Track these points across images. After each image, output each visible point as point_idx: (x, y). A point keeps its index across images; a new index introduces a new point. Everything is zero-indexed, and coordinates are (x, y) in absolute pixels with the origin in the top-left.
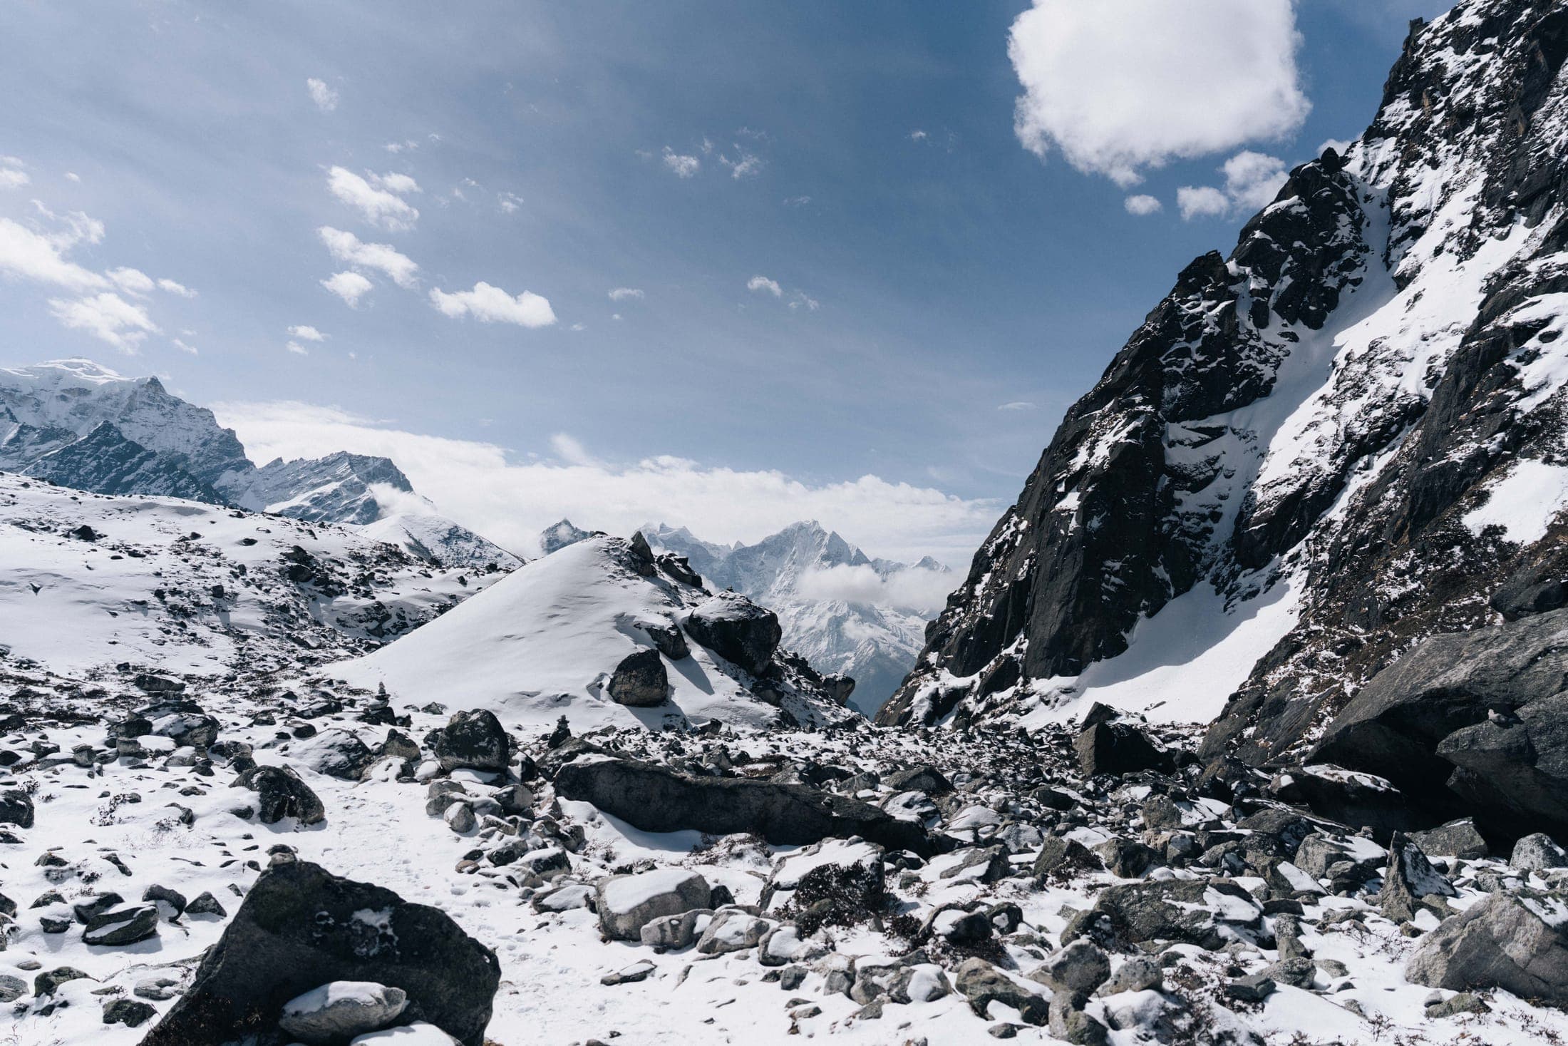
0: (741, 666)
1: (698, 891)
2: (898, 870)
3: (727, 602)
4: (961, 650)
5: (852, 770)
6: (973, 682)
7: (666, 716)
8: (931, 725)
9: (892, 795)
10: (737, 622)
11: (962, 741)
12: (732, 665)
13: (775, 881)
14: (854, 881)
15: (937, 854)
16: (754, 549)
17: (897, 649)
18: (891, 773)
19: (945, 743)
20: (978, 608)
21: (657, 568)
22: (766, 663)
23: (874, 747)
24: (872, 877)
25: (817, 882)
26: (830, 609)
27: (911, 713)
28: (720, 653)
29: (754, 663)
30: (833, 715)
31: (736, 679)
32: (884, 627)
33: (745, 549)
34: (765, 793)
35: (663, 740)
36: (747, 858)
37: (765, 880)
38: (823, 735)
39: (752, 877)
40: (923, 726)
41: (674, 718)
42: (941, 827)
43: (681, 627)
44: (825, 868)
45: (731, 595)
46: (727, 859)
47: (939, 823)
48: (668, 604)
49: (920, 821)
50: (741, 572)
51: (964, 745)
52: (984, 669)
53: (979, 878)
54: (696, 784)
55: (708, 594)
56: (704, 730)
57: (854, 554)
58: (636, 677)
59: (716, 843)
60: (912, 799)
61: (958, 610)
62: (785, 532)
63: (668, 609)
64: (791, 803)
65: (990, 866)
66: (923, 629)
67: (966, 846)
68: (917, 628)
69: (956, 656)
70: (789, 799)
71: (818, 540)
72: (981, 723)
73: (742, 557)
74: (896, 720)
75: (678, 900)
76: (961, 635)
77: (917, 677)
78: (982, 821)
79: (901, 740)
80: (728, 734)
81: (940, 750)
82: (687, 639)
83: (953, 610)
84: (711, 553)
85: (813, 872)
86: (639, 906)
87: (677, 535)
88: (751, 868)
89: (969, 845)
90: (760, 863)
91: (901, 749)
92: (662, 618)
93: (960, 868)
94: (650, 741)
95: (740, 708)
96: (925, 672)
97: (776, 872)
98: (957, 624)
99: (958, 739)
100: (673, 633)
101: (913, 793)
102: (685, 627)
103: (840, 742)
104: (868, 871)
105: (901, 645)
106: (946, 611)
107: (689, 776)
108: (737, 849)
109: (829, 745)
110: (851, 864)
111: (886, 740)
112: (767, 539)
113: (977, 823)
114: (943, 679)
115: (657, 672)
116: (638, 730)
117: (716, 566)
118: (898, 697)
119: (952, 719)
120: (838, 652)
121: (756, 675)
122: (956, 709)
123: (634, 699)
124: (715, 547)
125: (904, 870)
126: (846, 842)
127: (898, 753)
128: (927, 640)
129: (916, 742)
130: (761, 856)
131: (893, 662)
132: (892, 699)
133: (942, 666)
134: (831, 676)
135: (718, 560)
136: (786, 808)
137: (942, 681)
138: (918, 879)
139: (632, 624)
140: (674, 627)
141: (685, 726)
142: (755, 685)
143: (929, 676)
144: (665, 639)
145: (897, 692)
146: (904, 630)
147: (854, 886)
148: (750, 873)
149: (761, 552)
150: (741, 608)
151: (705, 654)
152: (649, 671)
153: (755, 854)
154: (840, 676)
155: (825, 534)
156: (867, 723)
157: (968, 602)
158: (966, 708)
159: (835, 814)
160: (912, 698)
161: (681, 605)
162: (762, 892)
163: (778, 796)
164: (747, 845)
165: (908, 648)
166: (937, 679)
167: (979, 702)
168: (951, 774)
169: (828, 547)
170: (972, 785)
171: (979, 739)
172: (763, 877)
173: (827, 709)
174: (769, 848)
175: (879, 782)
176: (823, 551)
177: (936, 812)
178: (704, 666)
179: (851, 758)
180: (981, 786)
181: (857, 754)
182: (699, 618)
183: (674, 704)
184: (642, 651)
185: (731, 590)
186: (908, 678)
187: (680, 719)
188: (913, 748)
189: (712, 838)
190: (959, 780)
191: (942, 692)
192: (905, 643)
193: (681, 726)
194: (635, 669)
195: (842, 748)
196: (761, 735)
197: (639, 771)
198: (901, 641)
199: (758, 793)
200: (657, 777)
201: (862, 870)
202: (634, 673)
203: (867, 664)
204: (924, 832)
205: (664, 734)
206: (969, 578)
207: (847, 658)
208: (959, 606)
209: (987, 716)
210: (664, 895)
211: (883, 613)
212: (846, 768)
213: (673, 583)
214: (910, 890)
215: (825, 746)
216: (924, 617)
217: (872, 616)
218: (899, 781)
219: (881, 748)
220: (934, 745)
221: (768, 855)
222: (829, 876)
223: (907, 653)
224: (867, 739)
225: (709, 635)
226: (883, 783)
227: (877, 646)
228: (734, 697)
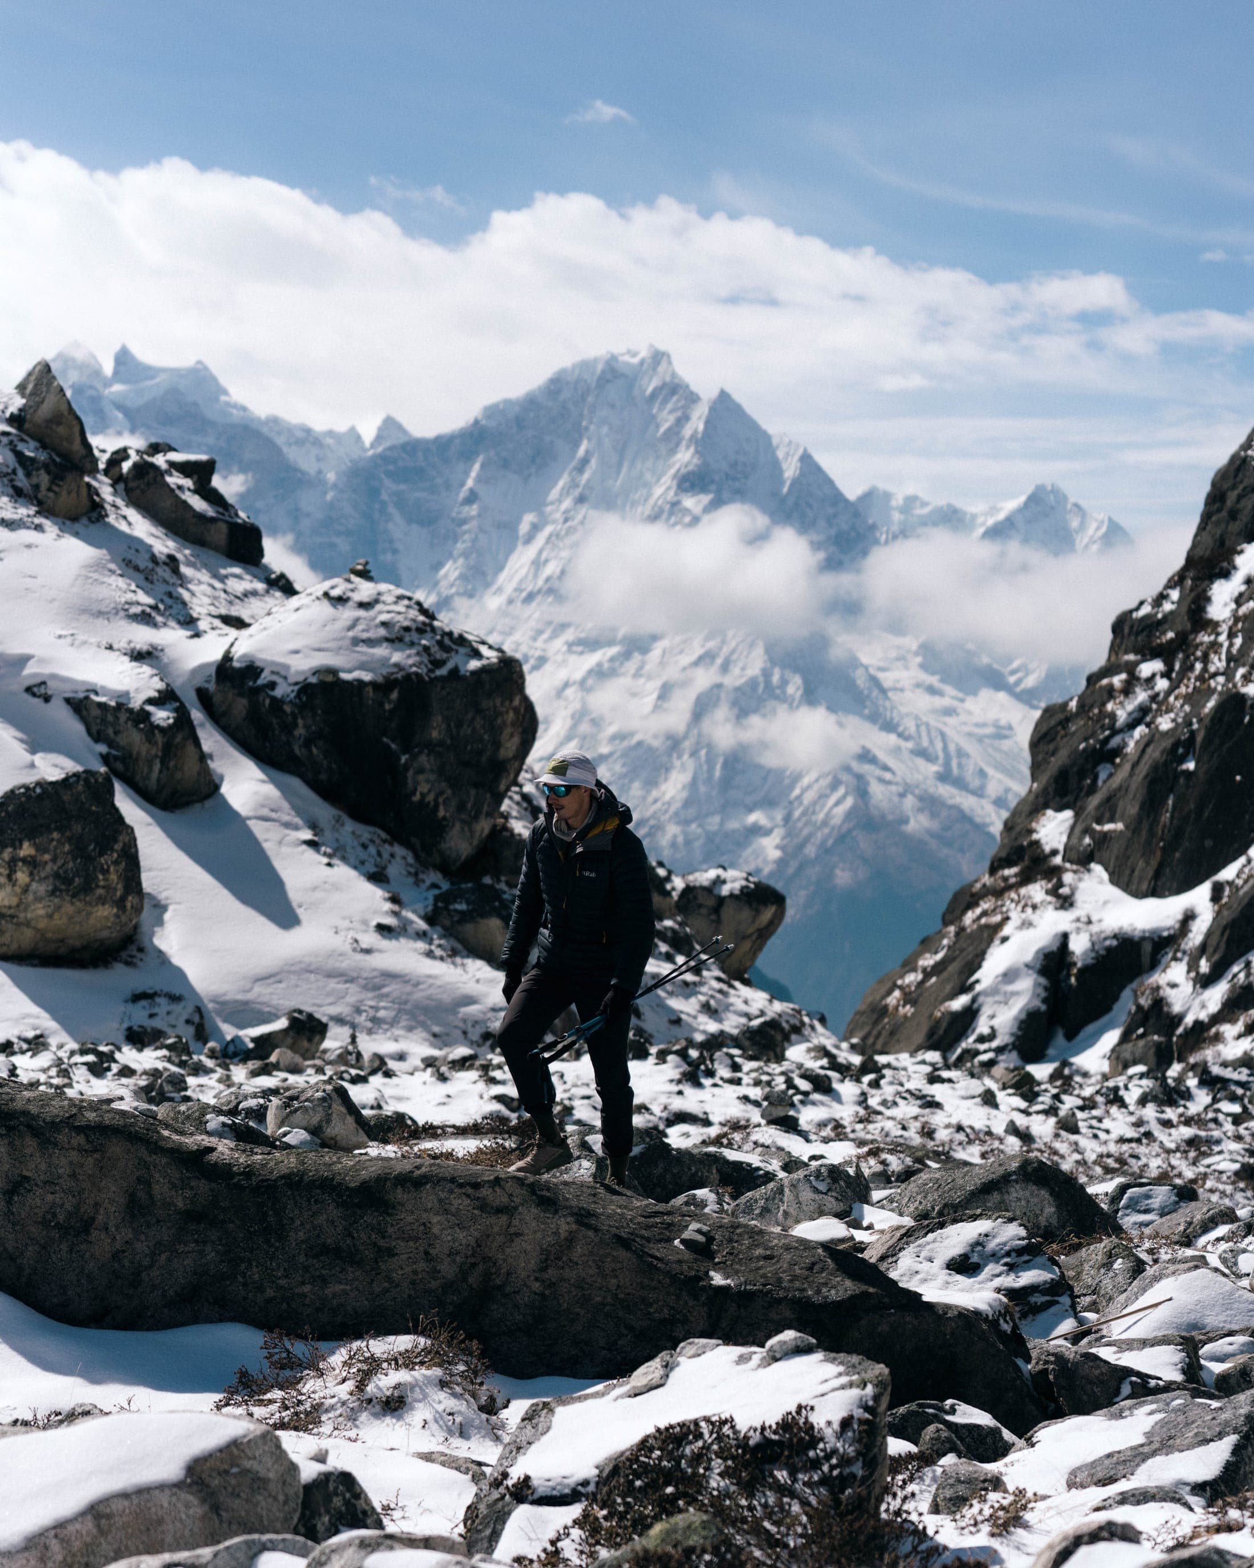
0: (397, 837)
1: (259, 1483)
2: (927, 1459)
3: (348, 613)
4: (1151, 804)
5: (775, 1165)
6: (1189, 917)
7: (137, 997)
8: (1038, 1058)
9: (908, 1235)
10: (385, 686)
11: (1143, 1101)
12: (365, 832)
13: (516, 1473)
14: (782, 1475)
15: (1058, 1414)
16: (442, 445)
17: (930, 803)
18: (906, 1175)
19: (1088, 1104)
20: (1218, 663)
21: (106, 492)
22: (484, 826)
23: (846, 1112)
24: (845, 1461)
25: (659, 1477)
26: (705, 659)
27: (971, 1013)
28: (327, 792)
29: (440, 828)
30: (707, 1009)
31: (377, 878)
32: (889, 727)
33: (413, 447)
34: (484, 1206)
35: (127, 1072)
36: (420, 1413)
37: (476, 1479)
38: (672, 1068)
39: (435, 1468)
40: (1009, 1060)
41: (163, 1005)
42: (1076, 1338)
43: (190, 699)
44: (686, 1432)
45: (365, 590)
46: (352, 1417)
47: (1068, 1325)
48: (145, 618)
49: (1005, 1312)
50: (397, 527)
51: (1150, 1112)
52: (1228, 873)
53: (1198, 1489)
54: (249, 1172)
55: (285, 587)
56: (264, 1045)
57: (790, 470)
58: (31, 863)
59: (314, 1366)
60: (978, 1244)
61: (1148, 668)
62: (556, 385)
63: (143, 636)
64: (571, 1240)
65: (1237, 1450)
66: (1024, 735)
67: (1158, 1391)
68: (1002, 732)
69: (1134, 827)
70: (564, 1225)
71: (667, 420)
72: (1208, 1054)
73: (401, 475)
74: (920, 1037)
75: (194, 1508)
76: (1154, 753)
77: (998, 893)
78: (1214, 1320)
79: (938, 1091)
80: (350, 1056)
81: (1068, 1126)
82: (211, 739)
83: (1131, 669)
84: (293, 454)
85: (644, 1445)
86: (60, 1526)
87: (173, 393)
88: (432, 1443)
89: (1169, 1387)
90: (463, 1432)
91: (938, 1119)
92: (126, 665)
93: (1138, 1456)
94: (80, 1074)
95: (390, 976)
96: (1026, 879)
97: (518, 1448)
98: (1141, 717)
99: (1131, 1097)
100: (162, 716)
101: (983, 1226)
102: (203, 696)
103: (731, 1092)
104: (831, 1440)
105: (945, 791)
106: (1108, 671)
107: (225, 1148)
108: (385, 1382)
109: (692, 1100)
110: (773, 1419)
111: (888, 1090)
112: (491, 411)
113: (1194, 1326)
114: (1084, 905)
115: (104, 848)
116: (36, 1044)
117: (308, 501)
118: (928, 961)
119: (1111, 1038)
120: (726, 808)
121: (444, 868)
122: (1126, 1004)
123: (26, 938)
124: (307, 437)
125: (949, 1460)
126: (758, 1353)
127: (928, 1133)
128: (1036, 768)
129: (989, 1099)
130: (463, 1408)
131: (915, 847)
132: (909, 965)
133: (1083, 860)
134: (706, 877)
135: (317, 482)
136: (549, 1258)
137: (1080, 910)
138: (996, 1483)
139: (17, 686)
140: (166, 697)
141: (202, 1034)
142: (444, 899)
143: (1037, 891)
144: (133, 738)
145: (927, 944)
146: (957, 738)
147: (782, 1490)
148: (428, 1457)
149: (468, 456)
150: (397, 637)
151: (270, 790)
152: (79, 850)
153: (444, 1401)
154: (734, 881)
155: (693, 398)
156: (824, 1037)
157: (1183, 643)
158: (1159, 1003)
159: (718, 1279)
160: (975, 963)
161: (189, 622)
162: (471, 1511)
163: (529, 1216)
164: (420, 1373)
165: (967, 802)
166: (1066, 902)
167: (1205, 982)
168: (1110, 1186)
169: (703, 443)
170: (1178, 1222)
171: (1202, 1098)
172: (474, 1469)
173: (688, 990)
174: (493, 1385)
175: (866, 1200)
176: (685, 457)
177: (1060, 1287)
178: (266, 835)
179: (770, 1135)
180: (1207, 1226)
181: (790, 1125)
182: (252, 670)
183: (162, 958)
184: (54, 775)
185: (365, 574)
186: (967, 899)
187: (183, 1011)
188: (977, 1117)
189: (299, 1348)
190: (1134, 1206)
191: (1079, 945)
192: (960, 783)
193: (187, 1033)
194: (31, 835)
195: (737, 1111)
196: (463, 1064)
197: (55, 1125)
198: (944, 777)
199: (460, 1203)
200: (116, 1148)
201: (811, 1437)
202: (27, 850)
203: (825, 851)
204: (1018, 1345)
205: (128, 1056)
206: (1191, 561)
207: (756, 830)
208: (1150, 653)
209: (1229, 1030)
210: (143, 1492)
211: (887, 679)
212: (754, 1159)
213: (163, 545)
214: (970, 1512)
215: (678, 1104)
216: (1026, 697)
217: (850, 686)
218: (932, 1201)
219: (869, 1116)
220: (1051, 1111)
221: (490, 1408)
222: (697, 1458)
223: (964, 817)
224: (822, 1085)
225: (289, 728)
226: (880, 1204)
227: (862, 791)
228: (370, 939)
